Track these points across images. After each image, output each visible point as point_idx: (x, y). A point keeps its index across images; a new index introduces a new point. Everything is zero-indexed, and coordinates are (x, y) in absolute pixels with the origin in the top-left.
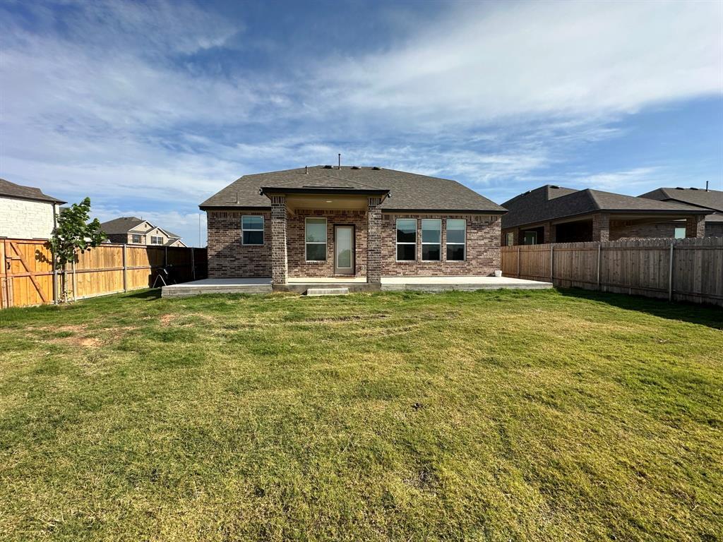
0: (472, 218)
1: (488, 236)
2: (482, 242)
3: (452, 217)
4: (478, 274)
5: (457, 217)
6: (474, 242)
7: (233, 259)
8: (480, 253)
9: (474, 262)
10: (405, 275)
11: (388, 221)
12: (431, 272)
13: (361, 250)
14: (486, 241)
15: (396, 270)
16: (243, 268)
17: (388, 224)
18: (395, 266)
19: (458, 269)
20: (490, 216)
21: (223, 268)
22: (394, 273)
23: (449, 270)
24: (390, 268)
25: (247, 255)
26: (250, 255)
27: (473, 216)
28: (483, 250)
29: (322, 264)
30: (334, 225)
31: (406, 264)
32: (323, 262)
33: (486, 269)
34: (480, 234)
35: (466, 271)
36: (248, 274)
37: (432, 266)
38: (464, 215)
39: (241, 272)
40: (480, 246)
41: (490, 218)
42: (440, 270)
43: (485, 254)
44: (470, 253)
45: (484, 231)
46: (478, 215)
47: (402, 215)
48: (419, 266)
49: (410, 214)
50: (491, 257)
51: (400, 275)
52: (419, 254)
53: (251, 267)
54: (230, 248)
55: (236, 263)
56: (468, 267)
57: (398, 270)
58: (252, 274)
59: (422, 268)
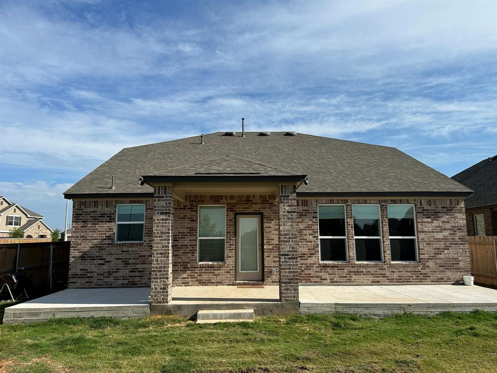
0: (423, 202)
1: (448, 226)
2: (440, 236)
3: (394, 202)
4: (439, 281)
5: (401, 202)
6: (429, 235)
7: (102, 262)
8: (438, 251)
9: (431, 264)
10: (333, 283)
11: (306, 208)
12: (371, 278)
13: (271, 247)
14: (446, 233)
15: (320, 274)
16: (114, 275)
17: (307, 212)
18: (318, 269)
19: (409, 274)
20: (448, 199)
21: (89, 275)
22: (318, 279)
23: (395, 276)
24: (312, 272)
25: (120, 256)
26: (125, 256)
27: (424, 200)
28: (443, 246)
29: (220, 267)
30: (236, 214)
31: (334, 267)
32: (221, 263)
33: (449, 274)
34: (436, 223)
35: (421, 276)
36: (120, 282)
37: (372, 270)
38: (411, 199)
39: (111, 279)
40: (438, 240)
41: (449, 202)
42: (384, 276)
43: (446, 252)
44: (424, 250)
45: (442, 219)
46: (432, 198)
47: (324, 199)
48: (353, 269)
49: (335, 199)
50: (455, 256)
51: (326, 282)
52: (352, 252)
53: (124, 272)
54: (100, 247)
55: (105, 267)
56: (423, 271)
57: (324, 275)
58: (126, 282)
59: (357, 273)
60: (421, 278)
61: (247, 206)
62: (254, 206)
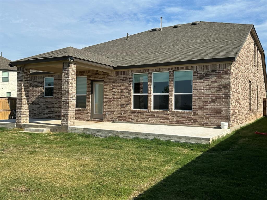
0: (198, 68)
1: (216, 85)
2: (209, 92)
3: (178, 69)
4: (205, 125)
5: (182, 68)
6: (200, 91)
7: (39, 106)
8: (207, 103)
9: (200, 112)
10: (138, 122)
11: (125, 76)
12: (159, 120)
13: (107, 100)
14: (214, 90)
15: (131, 117)
16: (44, 112)
17: (126, 78)
18: (130, 114)
19: (184, 119)
20: (218, 64)
21: (35, 112)
22: (130, 120)
23: (175, 119)
24: (127, 115)
25: (45, 104)
26: (47, 104)
27: (199, 66)
28: (210, 100)
30: (92, 81)
31: (138, 112)
32: (84, 109)
33: (213, 120)
34: (206, 83)
35: (192, 121)
36: (45, 116)
37: (160, 115)
38: (190, 66)
39: (42, 115)
40: (207, 95)
41: (218, 66)
42: (167, 119)
43: (212, 104)
44: (196, 103)
45: (211, 80)
46: (205, 64)
47: (135, 70)
48: (149, 114)
49: (142, 69)
50: (219, 107)
51: (133, 121)
52: (151, 104)
53: (46, 111)
54: (38, 99)
55: (40, 109)
56: (194, 117)
57: (133, 117)
58: (47, 116)
59: (152, 117)
60: (192, 122)
61: (96, 76)
62: (99, 76)
